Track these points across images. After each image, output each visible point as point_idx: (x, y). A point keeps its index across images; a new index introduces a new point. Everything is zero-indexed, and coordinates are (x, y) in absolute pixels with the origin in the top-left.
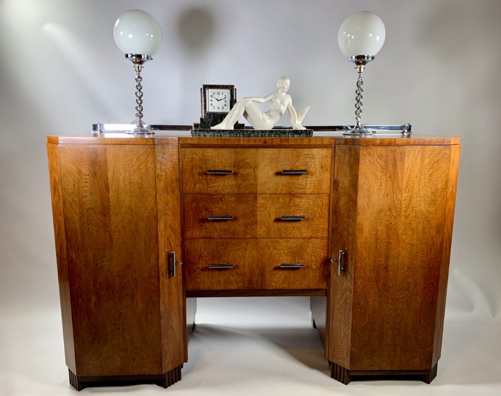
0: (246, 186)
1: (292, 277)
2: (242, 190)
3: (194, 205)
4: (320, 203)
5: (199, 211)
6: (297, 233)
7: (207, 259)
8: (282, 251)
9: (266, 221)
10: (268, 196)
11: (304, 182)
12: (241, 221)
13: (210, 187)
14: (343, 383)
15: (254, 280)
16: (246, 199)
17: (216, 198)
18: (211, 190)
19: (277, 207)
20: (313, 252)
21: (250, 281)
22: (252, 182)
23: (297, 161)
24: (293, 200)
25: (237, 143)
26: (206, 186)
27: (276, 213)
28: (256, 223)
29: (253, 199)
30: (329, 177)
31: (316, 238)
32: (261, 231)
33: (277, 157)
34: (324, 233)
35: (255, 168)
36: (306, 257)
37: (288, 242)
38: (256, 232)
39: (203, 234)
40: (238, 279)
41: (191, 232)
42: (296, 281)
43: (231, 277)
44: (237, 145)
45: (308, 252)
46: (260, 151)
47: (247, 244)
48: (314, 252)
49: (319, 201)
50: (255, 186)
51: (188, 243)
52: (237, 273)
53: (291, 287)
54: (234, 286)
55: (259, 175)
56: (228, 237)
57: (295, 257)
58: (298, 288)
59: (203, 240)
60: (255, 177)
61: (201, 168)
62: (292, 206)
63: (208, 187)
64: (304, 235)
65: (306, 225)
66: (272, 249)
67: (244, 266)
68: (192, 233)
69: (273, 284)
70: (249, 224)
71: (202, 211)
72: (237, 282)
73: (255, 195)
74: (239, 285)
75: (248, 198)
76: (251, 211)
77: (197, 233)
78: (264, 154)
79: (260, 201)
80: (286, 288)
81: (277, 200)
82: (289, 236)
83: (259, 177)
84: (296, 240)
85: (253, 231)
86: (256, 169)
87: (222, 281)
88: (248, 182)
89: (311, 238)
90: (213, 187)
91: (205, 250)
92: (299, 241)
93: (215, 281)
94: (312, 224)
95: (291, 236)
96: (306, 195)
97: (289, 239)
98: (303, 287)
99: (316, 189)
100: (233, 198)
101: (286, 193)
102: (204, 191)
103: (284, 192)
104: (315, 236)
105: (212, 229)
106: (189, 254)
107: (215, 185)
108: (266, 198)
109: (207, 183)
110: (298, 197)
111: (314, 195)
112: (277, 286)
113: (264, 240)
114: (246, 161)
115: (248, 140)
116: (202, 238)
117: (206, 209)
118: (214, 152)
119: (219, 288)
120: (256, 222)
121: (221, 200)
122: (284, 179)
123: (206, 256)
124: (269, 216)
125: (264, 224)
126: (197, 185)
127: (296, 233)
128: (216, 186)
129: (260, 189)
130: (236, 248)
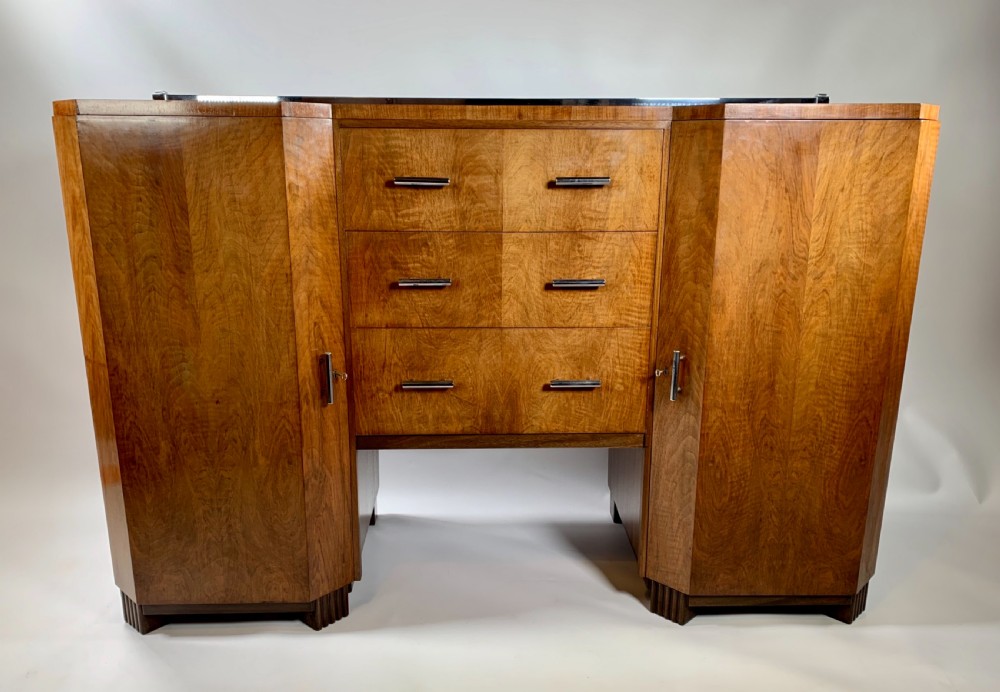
0: (478, 214)
1: (573, 409)
2: (471, 224)
3: (368, 255)
4: (636, 253)
5: (380, 268)
6: (586, 319)
7: (398, 370)
8: (553, 355)
9: (521, 291)
10: (524, 236)
11: (602, 204)
12: (468, 291)
13: (403, 216)
14: (676, 621)
15: (496, 414)
16: (478, 242)
17: (414, 240)
18: (403, 222)
19: (544, 261)
20: (618, 357)
21: (488, 417)
22: (492, 204)
23: (588, 157)
24: (579, 246)
25: (459, 118)
26: (392, 214)
27: (541, 274)
28: (500, 294)
29: (494, 243)
30: (657, 194)
31: (626, 326)
32: (510, 313)
33: (546, 149)
34: (643, 315)
35: (498, 173)
36: (604, 366)
37: (566, 335)
38: (500, 314)
39: (389, 318)
40: (464, 413)
41: (363, 314)
42: (583, 415)
43: (449, 408)
44: (459, 121)
45: (607, 357)
46: (509, 134)
47: (481, 341)
48: (621, 355)
49: (634, 248)
50: (497, 213)
51: (358, 337)
52: (461, 401)
53: (571, 430)
54: (454, 427)
55: (505, 190)
56: (441, 324)
57: (580, 367)
58: (586, 431)
59: (388, 331)
60: (497, 194)
61: (381, 173)
62: (575, 258)
63: (397, 216)
64: (601, 321)
65: (605, 300)
66: (532, 350)
67: (475, 386)
68: (366, 316)
69: (535, 422)
70: (484, 297)
71: (386, 269)
72: (460, 419)
73: (497, 235)
74: (466, 425)
75: (482, 242)
76: (490, 270)
77: (376, 316)
78: (517, 142)
79: (509, 247)
80: (561, 431)
81: (544, 245)
82: (568, 324)
83: (505, 196)
84: (583, 331)
85: (494, 313)
86: (499, 176)
87: (430, 417)
88: (483, 205)
89: (615, 326)
90: (408, 215)
91: (394, 352)
92: (590, 334)
93: (414, 417)
94: (617, 299)
95: (573, 323)
96: (606, 234)
97: (568, 330)
98: (596, 428)
99: (627, 222)
100: (451, 241)
101: (564, 229)
102: (389, 225)
103: (560, 228)
104: (623, 322)
105: (407, 308)
106: (361, 359)
107: (411, 211)
108: (521, 241)
109: (396, 206)
110: (589, 239)
111: (624, 235)
112: (544, 427)
113: (517, 331)
114: (477, 158)
115: (482, 110)
116: (387, 327)
117: (395, 264)
118: (408, 138)
119: (425, 430)
120: (501, 292)
121: (426, 245)
122: (561, 197)
123: (396, 364)
124: (528, 279)
125: (517, 298)
126: (375, 212)
127: (584, 318)
128: (413, 215)
129: (508, 220)
130: (458, 348)
